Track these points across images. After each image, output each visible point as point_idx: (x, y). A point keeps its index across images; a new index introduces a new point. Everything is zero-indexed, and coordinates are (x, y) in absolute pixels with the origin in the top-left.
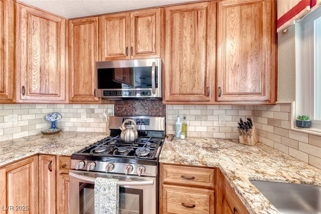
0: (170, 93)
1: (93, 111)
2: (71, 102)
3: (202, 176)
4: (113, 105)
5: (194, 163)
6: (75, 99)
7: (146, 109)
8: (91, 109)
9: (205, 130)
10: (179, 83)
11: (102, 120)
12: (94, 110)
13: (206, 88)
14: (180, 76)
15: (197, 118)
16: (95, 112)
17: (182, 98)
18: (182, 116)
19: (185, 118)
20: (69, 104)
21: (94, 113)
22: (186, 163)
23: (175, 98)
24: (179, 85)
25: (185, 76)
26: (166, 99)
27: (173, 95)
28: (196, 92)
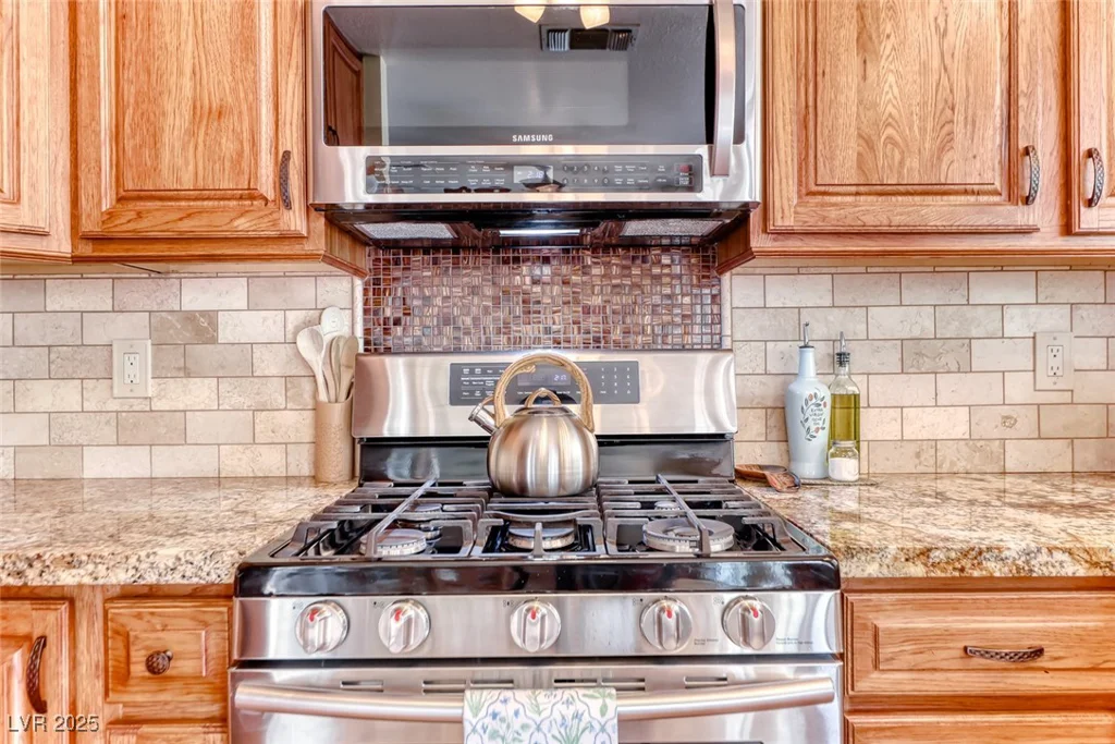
0: (800, 183)
1: (202, 327)
2: (87, 250)
3: (1082, 637)
4: (359, 283)
5: (1042, 566)
6: (125, 224)
7: (587, 311)
8: (190, 317)
9: (961, 430)
10: (854, 123)
11: (275, 393)
12: (214, 324)
13: (1016, 156)
14: (865, 78)
15: (915, 356)
16: (225, 334)
17: (875, 212)
18: (823, 349)
19: (842, 359)
20: (77, 260)
21: (214, 341)
22: (996, 569)
23: (833, 213)
24: (860, 136)
25: (891, 78)
26: (779, 223)
27: (819, 199)
28: (955, 176)
